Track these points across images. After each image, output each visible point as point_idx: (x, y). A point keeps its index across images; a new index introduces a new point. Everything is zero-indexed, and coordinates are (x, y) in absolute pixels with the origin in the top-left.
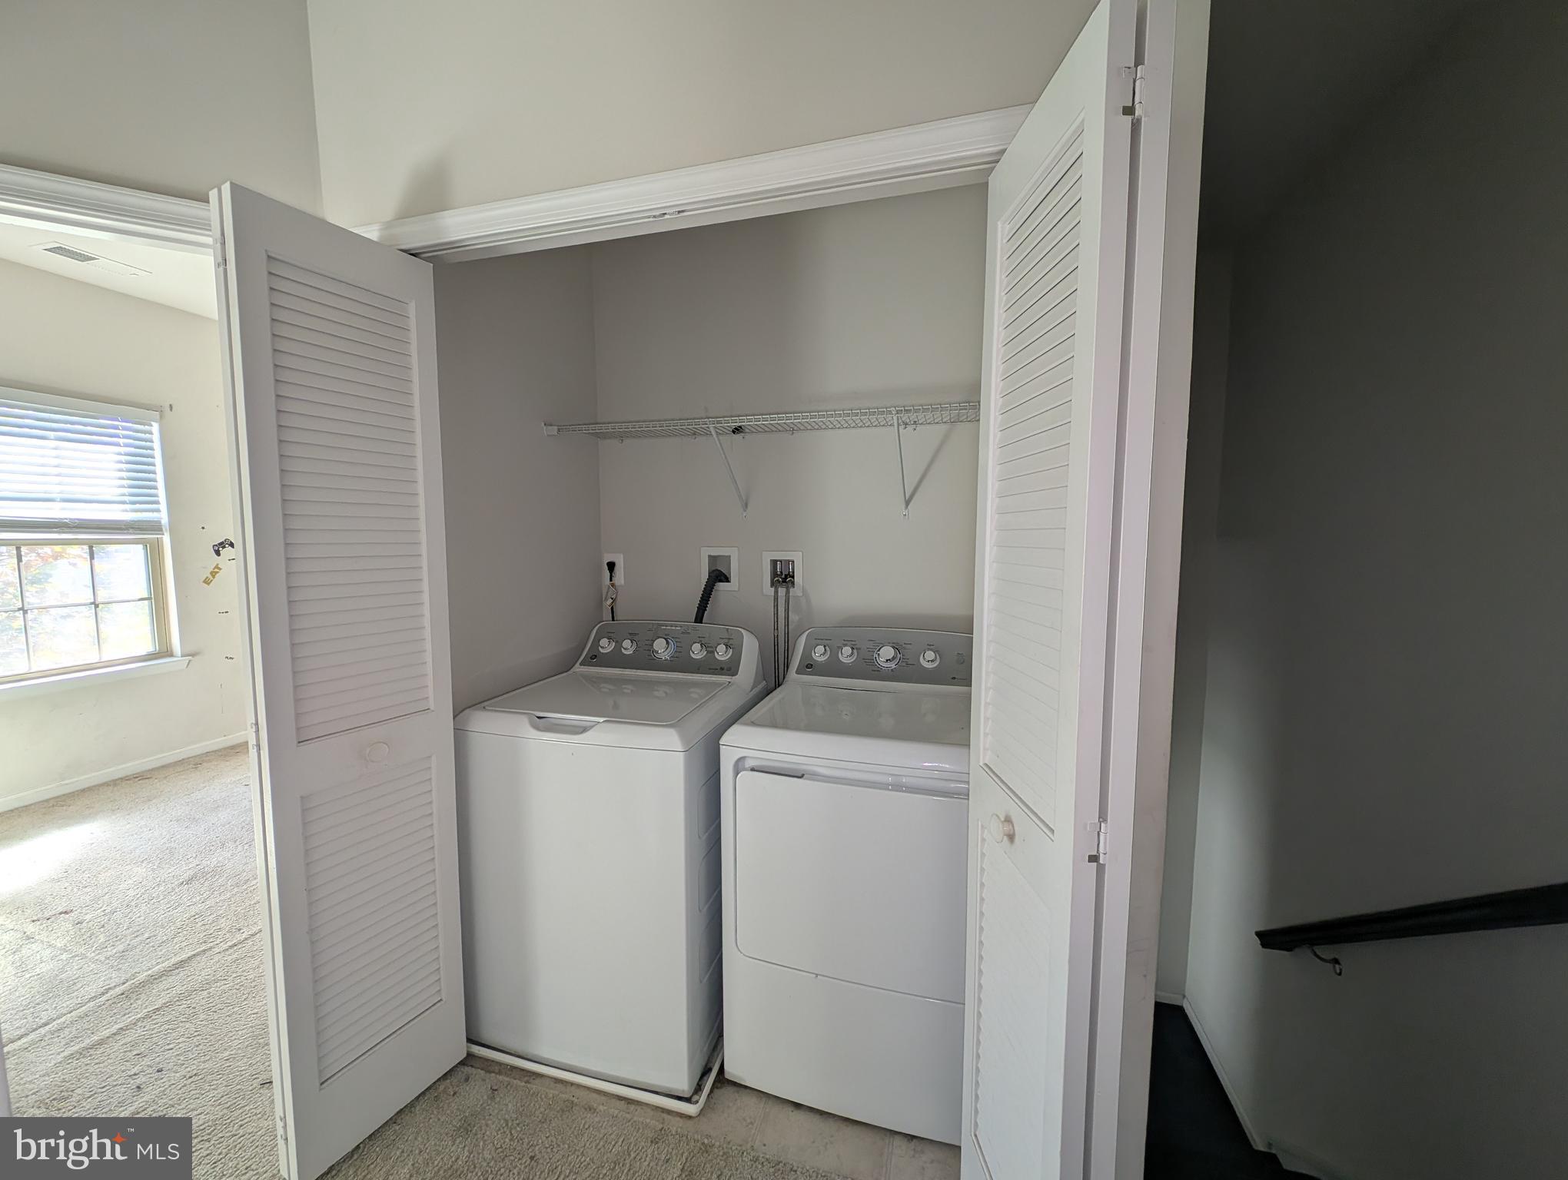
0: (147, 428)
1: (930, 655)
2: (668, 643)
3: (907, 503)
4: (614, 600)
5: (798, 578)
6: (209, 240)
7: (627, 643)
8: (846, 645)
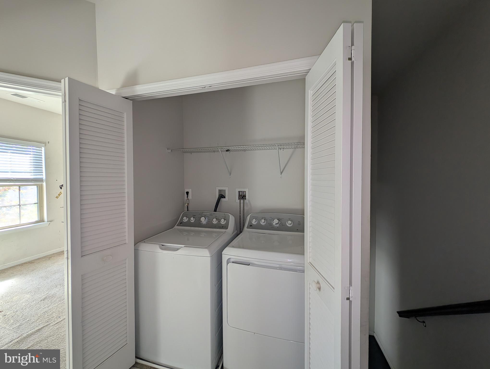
0: (40, 149)
1: (290, 222)
2: (205, 218)
3: (281, 173)
4: (188, 204)
5: (247, 197)
6: (61, 94)
7: (192, 219)
8: (262, 219)
